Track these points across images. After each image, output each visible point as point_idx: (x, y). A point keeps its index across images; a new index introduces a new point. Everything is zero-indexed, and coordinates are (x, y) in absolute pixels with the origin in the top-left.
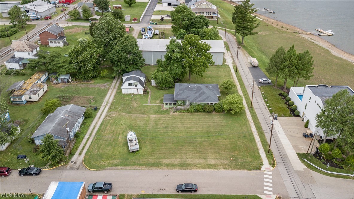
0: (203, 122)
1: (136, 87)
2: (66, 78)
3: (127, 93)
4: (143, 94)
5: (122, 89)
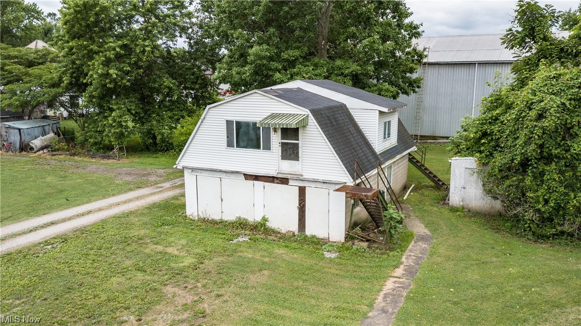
1: (287, 167)
2: (14, 128)
3: (217, 217)
4: (349, 237)
5: (182, 171)
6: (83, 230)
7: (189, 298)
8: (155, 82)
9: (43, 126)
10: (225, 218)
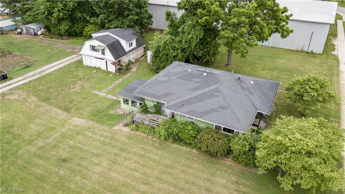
0: (170, 184)
1: (103, 56)
2: (31, 28)
3: (90, 66)
4: (116, 72)
5: (81, 55)
6: (61, 68)
7: (81, 83)
8: (75, 14)
9: (40, 27)
10: (92, 66)
